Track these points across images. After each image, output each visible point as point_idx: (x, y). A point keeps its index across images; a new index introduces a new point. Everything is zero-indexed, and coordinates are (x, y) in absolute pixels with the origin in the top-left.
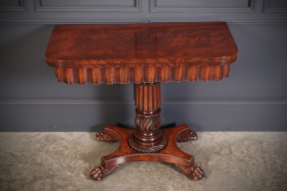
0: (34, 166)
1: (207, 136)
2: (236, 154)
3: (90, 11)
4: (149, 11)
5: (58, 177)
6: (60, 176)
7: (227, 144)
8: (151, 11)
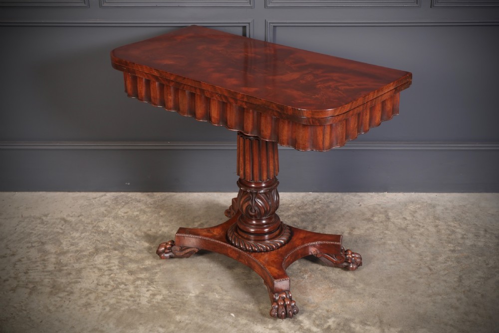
0: (96, 235)
1: (352, 199)
2: (395, 221)
3: (179, 6)
4: (265, 6)
5: (130, 248)
6: (134, 247)
7: (382, 208)
8: (268, 6)
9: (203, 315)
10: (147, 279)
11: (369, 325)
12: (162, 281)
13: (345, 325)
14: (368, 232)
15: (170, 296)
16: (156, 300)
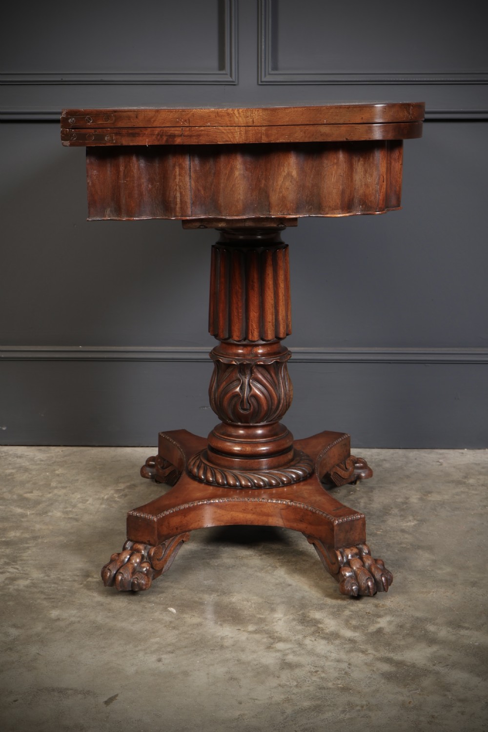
1: (425, 456)
4: (258, 81)
7: (483, 468)
8: (263, 79)
9: (110, 610)
10: (7, 556)
11: (467, 629)
12: (36, 560)
13: (413, 627)
14: (457, 497)
15: (45, 582)
16: (16, 587)
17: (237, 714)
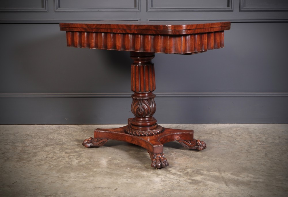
1: (199, 126)
7: (217, 129)
8: (148, 10)
9: (110, 169)
10: (77, 155)
11: (212, 171)
12: (86, 156)
13: (197, 171)
14: (209, 138)
15: (90, 162)
16: (82, 163)
17: (150, 192)
